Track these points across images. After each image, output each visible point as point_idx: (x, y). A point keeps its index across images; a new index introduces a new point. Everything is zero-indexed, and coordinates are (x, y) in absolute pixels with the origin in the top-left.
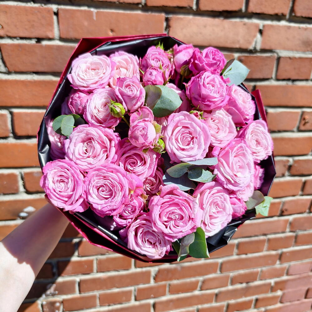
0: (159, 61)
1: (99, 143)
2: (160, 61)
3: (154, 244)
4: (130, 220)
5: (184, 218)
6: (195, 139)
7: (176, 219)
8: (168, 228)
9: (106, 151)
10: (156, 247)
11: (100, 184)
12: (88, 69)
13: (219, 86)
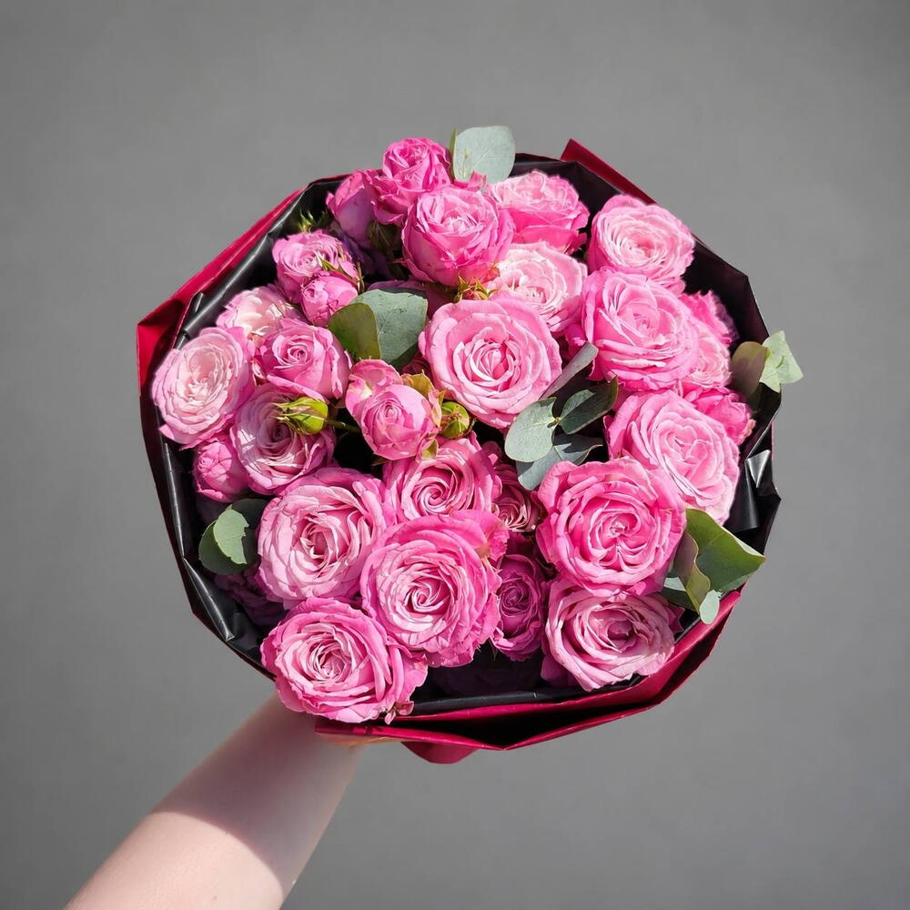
0: (314, 255)
1: (328, 512)
2: (315, 253)
3: (632, 633)
4: (533, 625)
5: (637, 516)
6: (510, 344)
7: (623, 533)
8: (625, 567)
9: (360, 515)
10: (640, 635)
11: (406, 589)
12: (190, 385)
13: (467, 205)
